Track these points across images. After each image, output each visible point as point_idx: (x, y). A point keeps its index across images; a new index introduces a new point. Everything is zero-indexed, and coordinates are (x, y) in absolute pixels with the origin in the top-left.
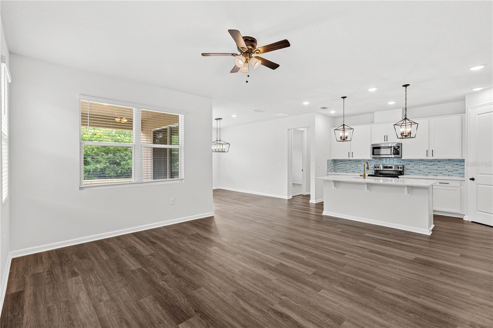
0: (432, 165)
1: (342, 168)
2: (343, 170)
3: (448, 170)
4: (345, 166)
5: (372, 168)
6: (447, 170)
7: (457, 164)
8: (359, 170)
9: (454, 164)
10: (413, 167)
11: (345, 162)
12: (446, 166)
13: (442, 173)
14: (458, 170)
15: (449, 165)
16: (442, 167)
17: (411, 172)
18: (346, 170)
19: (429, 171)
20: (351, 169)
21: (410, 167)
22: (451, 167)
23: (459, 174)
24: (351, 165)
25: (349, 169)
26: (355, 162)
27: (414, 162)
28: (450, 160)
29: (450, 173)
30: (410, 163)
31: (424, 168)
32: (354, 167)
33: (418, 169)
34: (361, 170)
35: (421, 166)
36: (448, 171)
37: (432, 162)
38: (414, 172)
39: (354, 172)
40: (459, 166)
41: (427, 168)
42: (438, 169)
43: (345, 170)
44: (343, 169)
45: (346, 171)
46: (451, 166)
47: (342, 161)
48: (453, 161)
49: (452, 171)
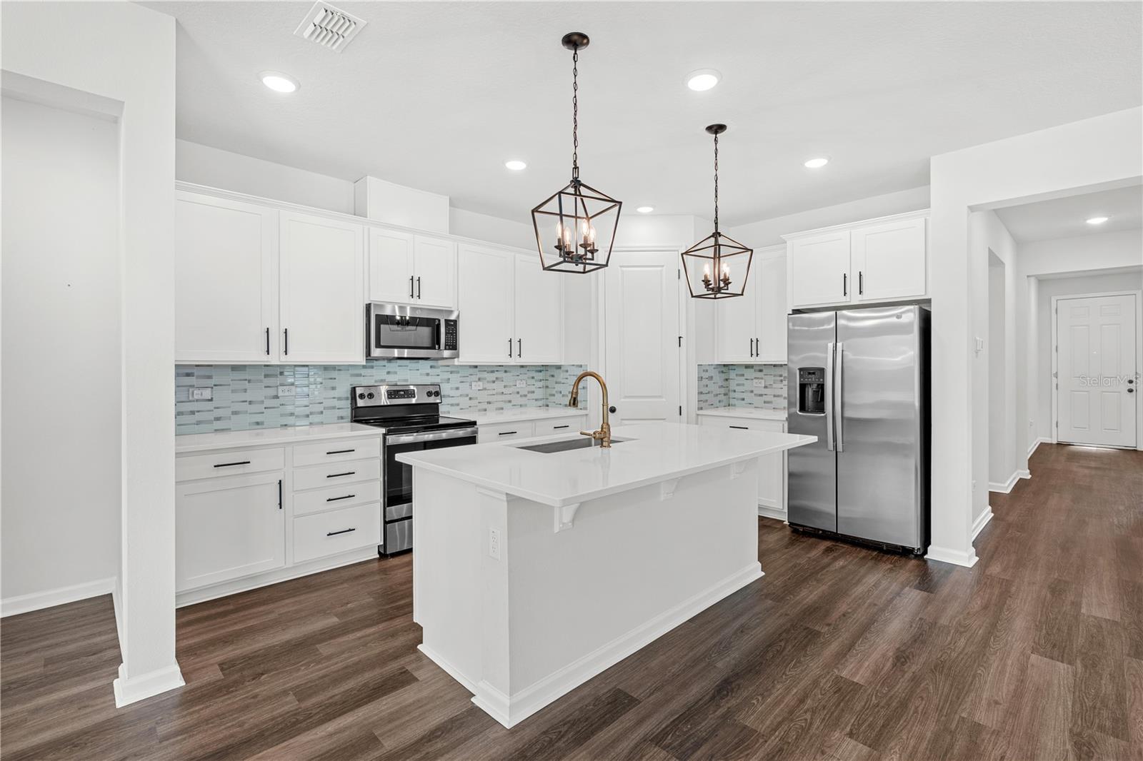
0: (494, 382)
1: (193, 413)
2: (198, 423)
4: (211, 400)
5: (339, 399)
6: (518, 393)
7: (533, 378)
8: (282, 415)
9: (528, 378)
10: (457, 389)
11: (210, 377)
12: (518, 382)
13: (510, 402)
14: (533, 392)
15: (521, 380)
16: (510, 386)
17: (452, 405)
18: (218, 419)
19: (490, 399)
20: (246, 412)
21: (452, 389)
22: (524, 385)
23: (536, 400)
24: (245, 391)
25: (235, 413)
26: (266, 376)
27: (457, 372)
28: (522, 366)
29: (523, 401)
30: (450, 376)
31: (479, 390)
32: (262, 402)
33: (467, 395)
34: (292, 414)
35: (473, 384)
36: (521, 396)
37: (493, 372)
38: (458, 405)
39: (258, 423)
40: (536, 381)
41: (485, 389)
42: (505, 391)
43: (209, 422)
44: (198, 417)
45: (217, 425)
46: (525, 382)
47: (188, 375)
48: (527, 369)
49: (525, 396)
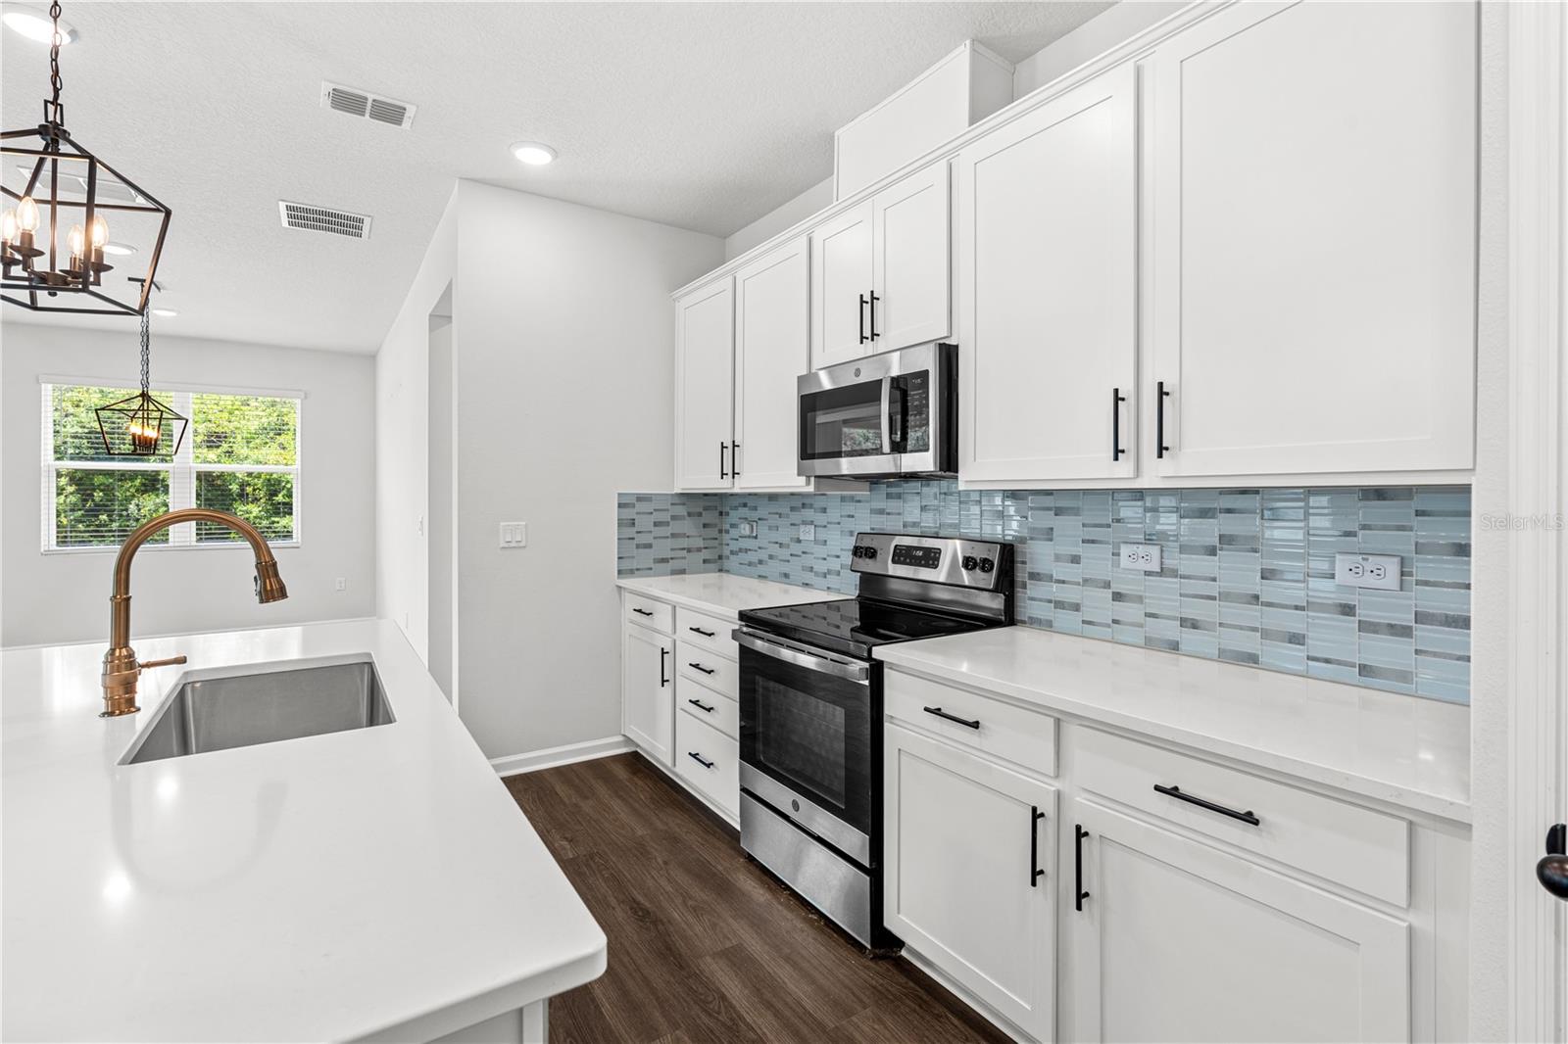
0: (1212, 551)
1: (745, 551)
3: (1362, 613)
4: (756, 538)
6: (1347, 610)
8: (804, 569)
9: (1419, 548)
10: (1075, 560)
11: (756, 509)
12: (1341, 567)
13: (1296, 639)
15: (1366, 554)
16: (1300, 576)
17: (1059, 605)
18: (761, 562)
19: (1196, 610)
20: (777, 558)
21: (1058, 558)
22: (1394, 581)
24: (776, 528)
25: (771, 557)
26: (791, 509)
27: (1075, 511)
28: (1379, 493)
29: (1384, 651)
30: (1057, 521)
31: (1148, 573)
32: (788, 546)
33: (1107, 585)
34: (812, 569)
35: (1125, 550)
36: (1365, 627)
37: (1204, 513)
38: (1076, 607)
39: (787, 576)
41: (1174, 573)
42: (1269, 591)
44: (749, 557)
45: (761, 570)
46: (1392, 567)
48: (1417, 503)
49: (1405, 631)
